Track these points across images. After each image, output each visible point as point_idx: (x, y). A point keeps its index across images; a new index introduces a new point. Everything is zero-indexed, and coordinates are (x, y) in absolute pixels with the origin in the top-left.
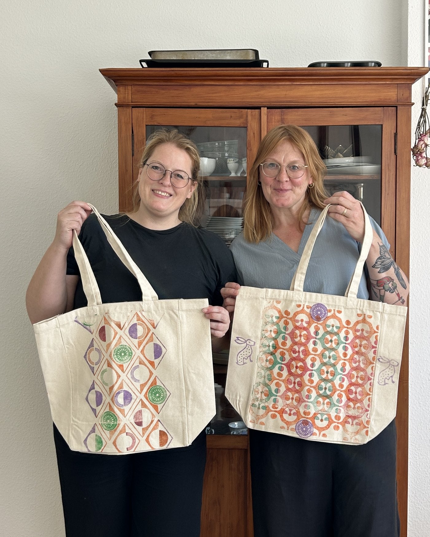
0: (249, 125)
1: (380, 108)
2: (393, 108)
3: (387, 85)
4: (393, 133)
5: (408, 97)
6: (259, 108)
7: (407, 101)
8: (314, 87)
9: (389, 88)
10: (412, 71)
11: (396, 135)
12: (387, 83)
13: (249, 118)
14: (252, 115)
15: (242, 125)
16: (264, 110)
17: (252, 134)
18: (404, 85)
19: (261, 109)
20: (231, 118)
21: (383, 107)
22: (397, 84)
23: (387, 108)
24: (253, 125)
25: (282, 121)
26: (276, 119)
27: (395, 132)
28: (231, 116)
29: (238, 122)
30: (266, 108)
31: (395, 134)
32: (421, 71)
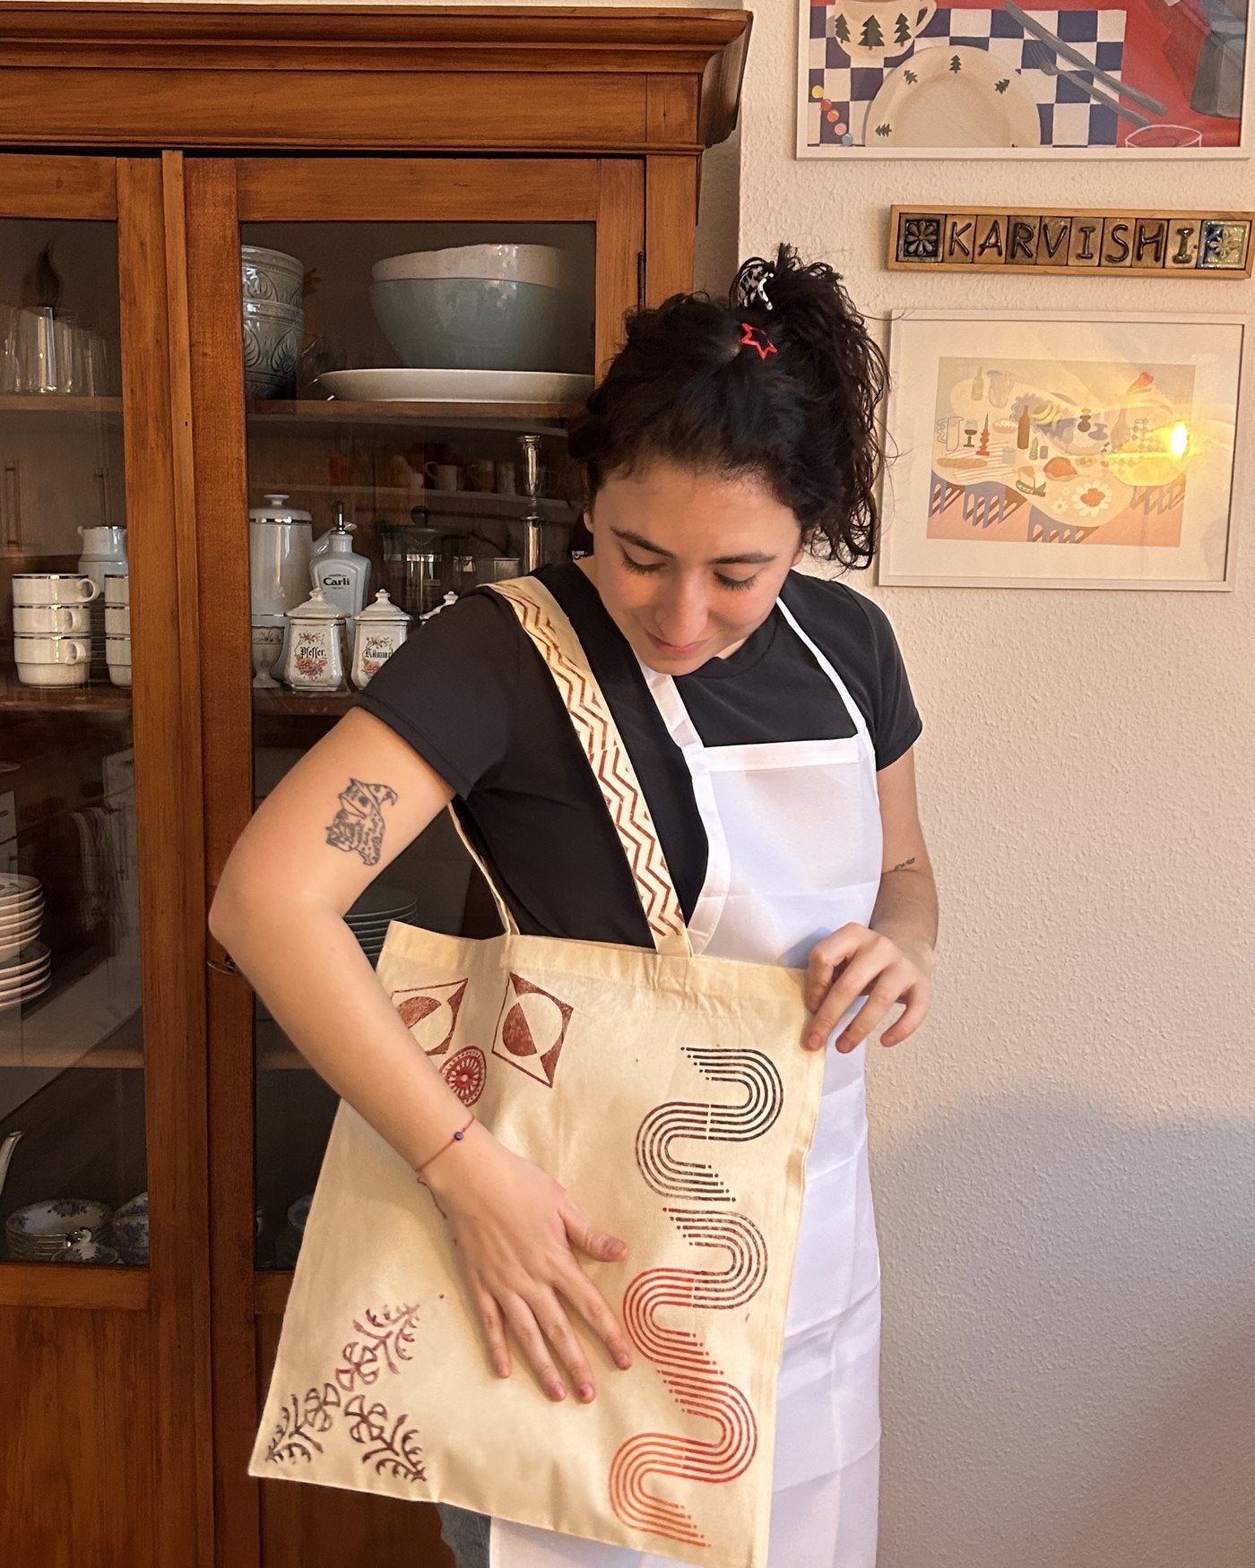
0: (123, 213)
1: (585, 162)
2: (634, 163)
3: (607, 79)
4: (631, 253)
5: (682, 124)
6: (155, 153)
7: (681, 140)
8: (350, 81)
9: (616, 87)
10: (687, 23)
11: (642, 258)
12: (609, 69)
13: (124, 189)
14: (133, 179)
15: (100, 215)
16: (173, 161)
17: (135, 247)
18: (669, 78)
19: (160, 156)
20: (58, 187)
21: (598, 156)
22: (646, 74)
23: (612, 160)
24: (136, 214)
25: (242, 199)
26: (219, 193)
27: (641, 250)
28: (59, 181)
29: (83, 205)
30: (181, 152)
31: (639, 255)
32: (719, 24)
